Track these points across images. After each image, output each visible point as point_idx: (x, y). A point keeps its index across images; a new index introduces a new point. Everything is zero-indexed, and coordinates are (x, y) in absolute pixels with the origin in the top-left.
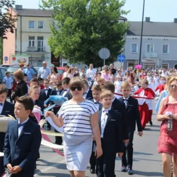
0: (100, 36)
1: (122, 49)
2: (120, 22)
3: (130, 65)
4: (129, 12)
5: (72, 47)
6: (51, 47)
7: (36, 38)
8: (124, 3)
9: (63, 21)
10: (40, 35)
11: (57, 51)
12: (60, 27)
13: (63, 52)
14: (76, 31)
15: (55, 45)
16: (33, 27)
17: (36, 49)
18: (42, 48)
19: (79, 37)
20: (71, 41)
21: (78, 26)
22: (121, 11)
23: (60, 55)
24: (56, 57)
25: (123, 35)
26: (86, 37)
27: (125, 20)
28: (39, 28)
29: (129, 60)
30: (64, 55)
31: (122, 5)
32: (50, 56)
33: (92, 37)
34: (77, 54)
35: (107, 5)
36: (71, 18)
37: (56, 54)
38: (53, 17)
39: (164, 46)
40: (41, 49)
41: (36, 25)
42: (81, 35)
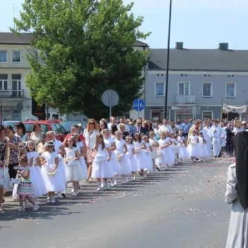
0: (105, 71)
1: (141, 91)
2: (135, 49)
3: (155, 114)
4: (148, 35)
5: (64, 89)
6: (32, 90)
7: (10, 77)
8: (141, 21)
9: (49, 50)
10: (16, 72)
11: (39, 95)
12: (44, 59)
13: (49, 96)
14: (68, 64)
15: (37, 87)
16: (5, 61)
17: (10, 94)
18: (20, 92)
19: (73, 73)
20: (61, 80)
21: (71, 57)
22: (136, 33)
23: (45, 101)
24: (40, 105)
25: (140, 70)
26: (83, 73)
27: (145, 46)
28: (14, 61)
29: (152, 108)
30: (52, 102)
31: (138, 24)
32: (30, 103)
33: (93, 73)
34: (71, 100)
35: (116, 24)
36: (60, 46)
37: (39, 100)
38: (33, 44)
39: (204, 85)
40: (18, 93)
41: (10, 56)
42: (76, 71)
